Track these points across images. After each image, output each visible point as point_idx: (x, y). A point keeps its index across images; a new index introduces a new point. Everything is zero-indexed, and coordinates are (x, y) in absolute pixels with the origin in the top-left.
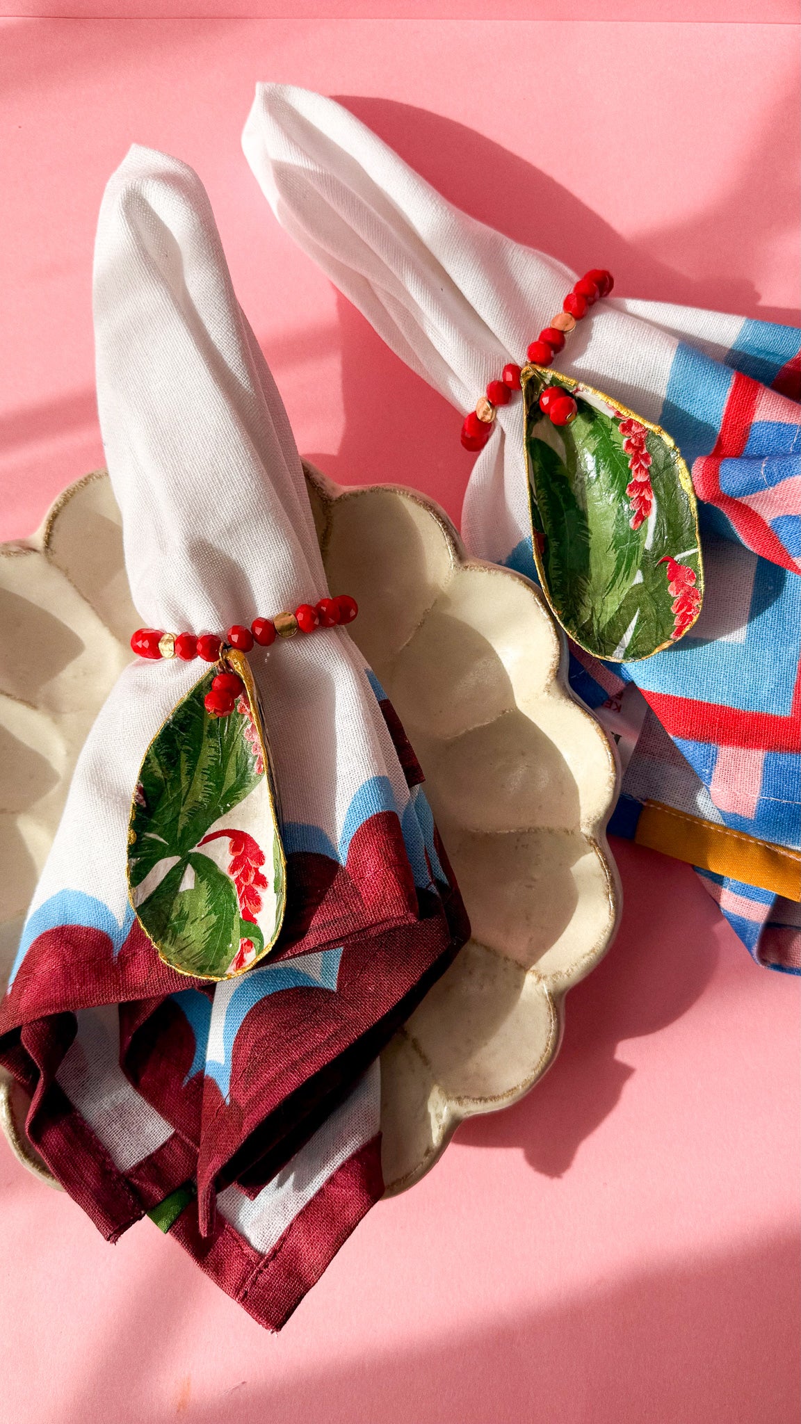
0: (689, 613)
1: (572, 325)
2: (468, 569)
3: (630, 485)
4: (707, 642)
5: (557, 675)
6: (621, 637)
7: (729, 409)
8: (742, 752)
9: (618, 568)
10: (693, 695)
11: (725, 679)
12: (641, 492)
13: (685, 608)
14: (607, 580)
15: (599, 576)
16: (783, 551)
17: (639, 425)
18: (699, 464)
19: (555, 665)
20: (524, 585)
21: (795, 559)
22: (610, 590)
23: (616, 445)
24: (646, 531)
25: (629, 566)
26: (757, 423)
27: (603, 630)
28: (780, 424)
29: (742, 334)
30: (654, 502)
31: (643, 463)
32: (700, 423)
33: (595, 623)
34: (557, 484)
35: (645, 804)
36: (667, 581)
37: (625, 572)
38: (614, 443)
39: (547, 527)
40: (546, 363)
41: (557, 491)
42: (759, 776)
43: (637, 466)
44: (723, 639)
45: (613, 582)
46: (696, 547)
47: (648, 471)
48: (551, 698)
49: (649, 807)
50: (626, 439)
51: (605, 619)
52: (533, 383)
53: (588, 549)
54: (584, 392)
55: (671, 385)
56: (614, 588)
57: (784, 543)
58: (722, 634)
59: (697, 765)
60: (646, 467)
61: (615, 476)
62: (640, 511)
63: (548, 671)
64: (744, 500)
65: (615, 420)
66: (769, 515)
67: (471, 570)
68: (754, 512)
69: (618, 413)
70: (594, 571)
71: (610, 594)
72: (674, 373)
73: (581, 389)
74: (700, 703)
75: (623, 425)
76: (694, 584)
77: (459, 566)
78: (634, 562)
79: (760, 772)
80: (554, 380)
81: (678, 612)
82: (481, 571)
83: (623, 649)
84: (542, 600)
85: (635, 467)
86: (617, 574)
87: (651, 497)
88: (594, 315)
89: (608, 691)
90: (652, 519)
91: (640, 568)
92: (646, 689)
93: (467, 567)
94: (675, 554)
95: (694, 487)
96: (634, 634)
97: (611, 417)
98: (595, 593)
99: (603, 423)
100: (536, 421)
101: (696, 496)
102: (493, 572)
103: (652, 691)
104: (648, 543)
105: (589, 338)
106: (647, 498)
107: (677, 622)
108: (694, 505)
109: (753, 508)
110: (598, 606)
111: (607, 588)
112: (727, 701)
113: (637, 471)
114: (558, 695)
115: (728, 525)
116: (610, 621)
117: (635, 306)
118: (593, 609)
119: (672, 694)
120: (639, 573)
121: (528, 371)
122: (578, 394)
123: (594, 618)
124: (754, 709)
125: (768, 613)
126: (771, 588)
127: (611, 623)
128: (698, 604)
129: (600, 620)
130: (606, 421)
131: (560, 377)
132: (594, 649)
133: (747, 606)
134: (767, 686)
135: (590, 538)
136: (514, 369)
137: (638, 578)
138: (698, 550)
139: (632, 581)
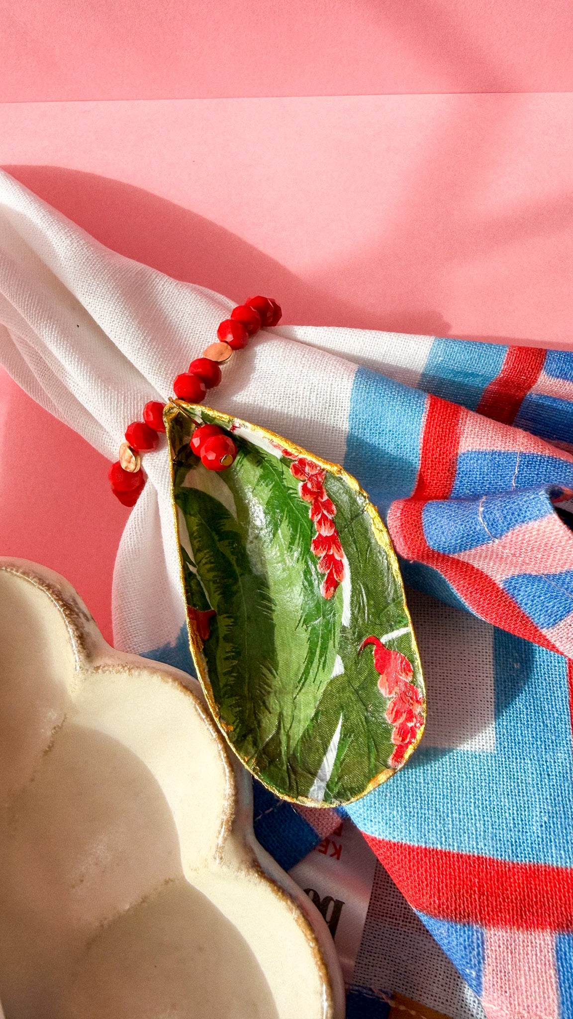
0: (410, 725)
1: (228, 356)
2: (100, 671)
3: (314, 541)
4: (444, 752)
5: (234, 827)
6: (320, 761)
7: (426, 441)
8: (520, 936)
9: (312, 652)
10: (434, 842)
11: (477, 811)
12: (329, 549)
13: (404, 716)
14: (299, 669)
15: (288, 664)
16: (525, 620)
17: (313, 466)
18: (394, 512)
19: (228, 812)
20: (180, 688)
21: (544, 631)
22: (303, 685)
23: (291, 491)
24: (341, 601)
25: (324, 649)
26: (464, 454)
27: (295, 750)
28: (493, 453)
29: (433, 355)
30: (345, 561)
31: (325, 512)
32: (395, 459)
33: (284, 739)
34: (226, 542)
35: (392, 1003)
36: (376, 672)
37: (321, 657)
38: (289, 488)
39: (213, 600)
40: (197, 398)
41: (227, 552)
42: (553, 980)
43: (319, 516)
44: (466, 747)
45: (306, 672)
46: (406, 625)
47: (332, 523)
48: (225, 868)
49: (398, 1011)
50: (301, 484)
51: (298, 731)
52: (181, 423)
53: (272, 626)
54: (242, 428)
55: (354, 415)
56: (308, 681)
57: (526, 609)
58: (462, 739)
60: (330, 517)
61: (295, 530)
62: (331, 574)
63: (219, 822)
64: (463, 557)
65: (283, 460)
66: (499, 576)
67: (104, 672)
68: (478, 570)
69: (286, 452)
70: (281, 657)
71: (303, 691)
72: (354, 401)
73: (237, 425)
74: (447, 854)
75: (294, 466)
76: (410, 679)
77: (87, 666)
78: (331, 642)
79: (552, 972)
80: (204, 416)
81: (394, 722)
82: (118, 672)
83: (324, 784)
84: (206, 710)
85: (317, 518)
86: (310, 661)
87: (342, 557)
88: (256, 344)
89: (318, 831)
90: (346, 585)
91: (339, 653)
92: (369, 833)
93: (98, 668)
94: (382, 635)
95: (392, 541)
96: (338, 756)
97: (279, 457)
98: (282, 691)
99: (272, 466)
100: (189, 467)
101: (396, 553)
102: (136, 673)
103: (377, 836)
104: (346, 617)
105: (252, 369)
106: (337, 557)
107: (394, 739)
108: (395, 566)
109: (476, 566)
110: (287, 711)
111: (299, 682)
112: (487, 850)
113: (319, 522)
114: (235, 863)
115: (447, 589)
116: (304, 735)
117: (303, 332)
118: (281, 715)
119: (406, 841)
120: (338, 660)
121: (172, 408)
122: (237, 432)
123: (282, 731)
124: (524, 860)
125: (520, 703)
126: (517, 666)
127: (306, 738)
128: (419, 709)
129: (291, 734)
130: (274, 462)
131: (212, 413)
132: (281, 786)
133: (491, 695)
134: (537, 819)
135: (274, 611)
136: (156, 408)
137: (338, 667)
138: (410, 629)
139: (330, 671)
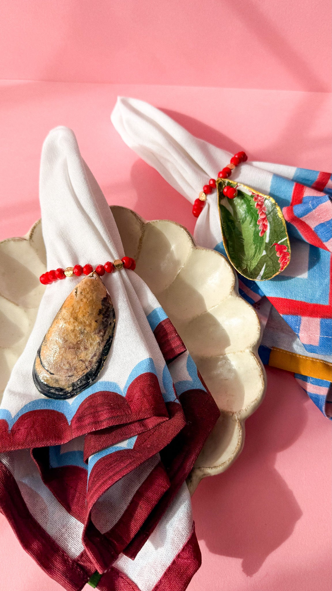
0: (285, 261)
1: (234, 167)
2: (198, 249)
3: (258, 220)
4: (293, 278)
5: (234, 288)
6: (259, 273)
7: (294, 194)
8: (311, 319)
9: (256, 251)
10: (289, 297)
11: (301, 291)
12: (263, 222)
14: (252, 255)
15: (248, 254)
16: (319, 240)
17: (261, 196)
18: (285, 209)
19: (233, 284)
20: (220, 255)
21: (324, 243)
22: (253, 258)
23: (252, 206)
24: (266, 236)
25: (260, 249)
26: (305, 197)
27: (252, 271)
28: (313, 197)
29: (296, 173)
30: (268, 225)
32: (284, 200)
33: (248, 269)
34: (230, 223)
35: (272, 349)
36: (276, 252)
37: (259, 252)
38: (252, 205)
39: (227, 237)
40: (225, 178)
41: (230, 225)
42: (319, 328)
43: (261, 212)
44: (299, 277)
45: (254, 256)
46: (286, 237)
47: (265, 214)
48: (232, 297)
49: (274, 350)
50: (256, 203)
51: (252, 268)
52: (220, 184)
53: (243, 246)
54: (240, 186)
55: (272, 187)
56: (254, 258)
57: (320, 237)
58: (298, 275)
59: (293, 325)
60: (264, 212)
61: (252, 218)
62: (263, 229)
63: (231, 287)
64: (303, 219)
65: (252, 196)
66: (313, 225)
67: (199, 249)
68: (307, 225)
69: (253, 193)
70: (246, 253)
71: (254, 259)
72: (272, 182)
73: (239, 185)
74: (292, 300)
75: (255, 198)
76: (286, 251)
77: (194, 247)
78: (262, 248)
79: (319, 326)
80: (229, 183)
81: (281, 262)
82: (203, 249)
83: (261, 277)
84: (227, 260)
86: (255, 253)
87: (267, 223)
88: (241, 165)
89: (254, 300)
90: (268, 232)
91: (265, 249)
92: (270, 296)
93: (197, 248)
94: (278, 242)
95: (283, 216)
96: (264, 272)
97: (250, 195)
98: (247, 260)
99: (247, 199)
100: (222, 199)
101: (284, 219)
102: (208, 250)
103: (272, 296)
104: (267, 240)
105: (240, 173)
106: (266, 224)
107: (281, 265)
108: (284, 222)
109: (306, 223)
110: (249, 264)
111: (252, 258)
112: (303, 300)
113: (261, 214)
114: (235, 296)
115: (297, 232)
116: (254, 268)
117: (255, 163)
118: (247, 265)
119: (281, 297)
120: (264, 251)
121: (219, 180)
122: (237, 188)
123: (248, 268)
124: (314, 302)
125: (315, 268)
126: (315, 259)
127: (255, 269)
128: (289, 257)
129: (250, 268)
130: (248, 197)
131: (231, 182)
132: (249, 277)
133: (307, 265)
134: (318, 294)
135: (244, 242)
136: (214, 181)
137: (264, 253)
138: (287, 238)
139: (262, 254)
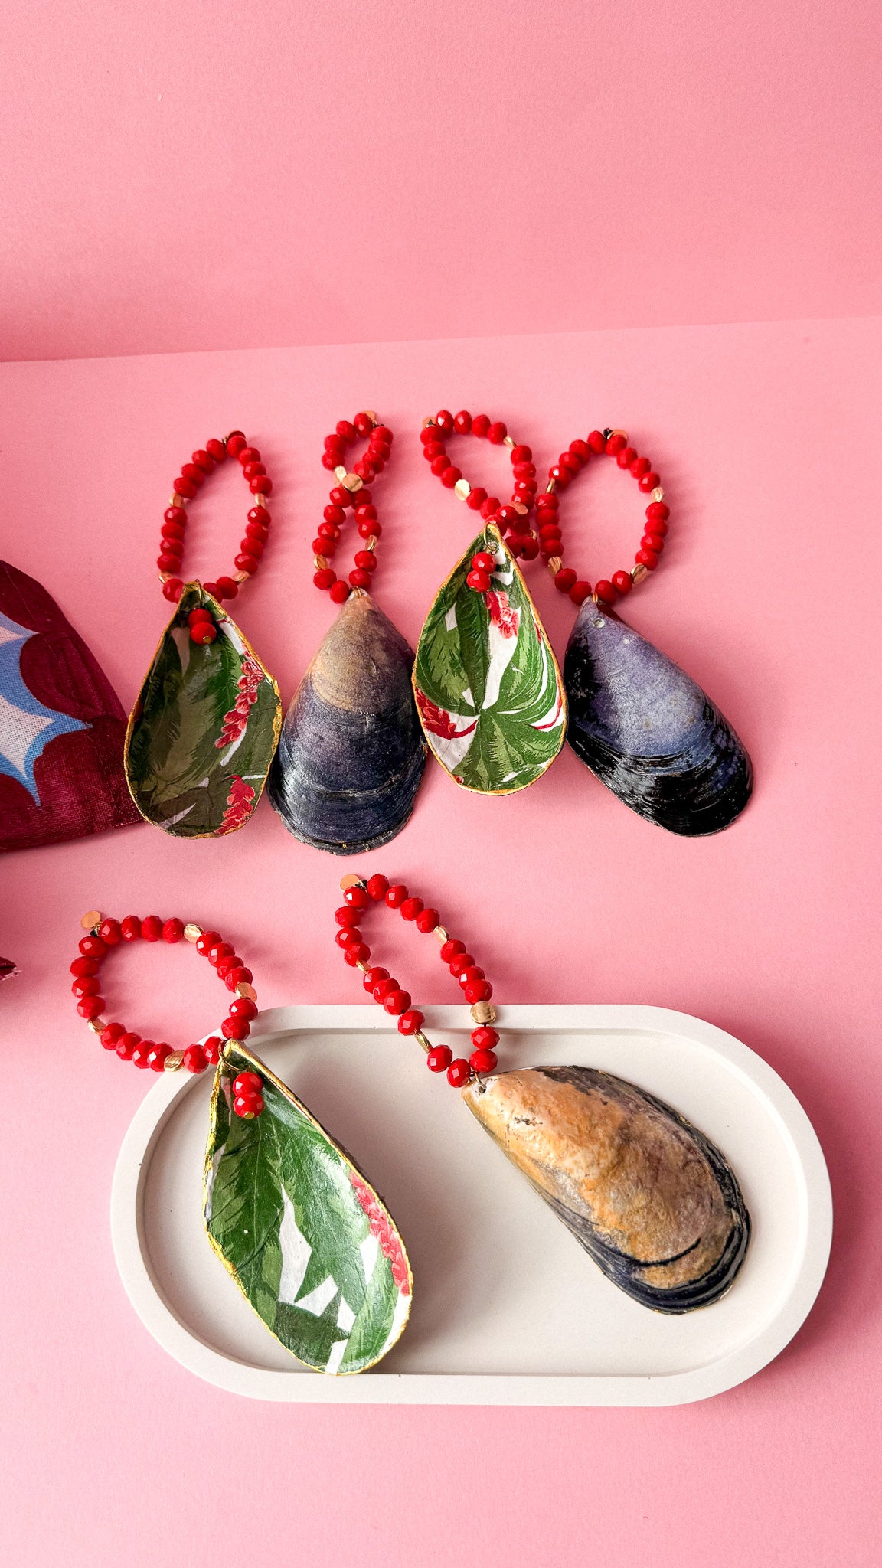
0: (236, 820)
3: (229, 713)
6: (172, 816)
9: (190, 770)
12: (236, 722)
13: (236, 816)
14: (176, 774)
15: (171, 768)
22: (176, 782)
23: (232, 678)
24: (227, 752)
25: (200, 772)
30: (244, 732)
31: (249, 699)
34: (169, 684)
36: (229, 792)
37: (195, 774)
39: (147, 709)
45: (182, 777)
46: (264, 774)
47: (250, 707)
50: (243, 676)
51: (164, 798)
52: (192, 596)
53: (171, 746)
54: (228, 624)
56: (180, 782)
60: (250, 703)
61: (219, 703)
62: (229, 735)
65: (241, 657)
69: (247, 653)
70: (168, 763)
71: (176, 784)
73: (227, 622)
75: (246, 664)
76: (250, 800)
78: (206, 770)
80: (210, 604)
81: (228, 816)
83: (170, 824)
85: (240, 701)
86: (187, 773)
87: (243, 728)
90: (236, 745)
91: (209, 777)
94: (244, 775)
96: (184, 819)
97: (240, 654)
98: (160, 778)
99: (230, 657)
100: (179, 625)
104: (225, 761)
106: (239, 727)
108: (276, 743)
110: (160, 787)
111: (174, 779)
113: (240, 704)
116: (166, 801)
118: (156, 787)
120: (207, 780)
122: (222, 625)
123: (155, 793)
127: (167, 803)
129: (159, 797)
130: (234, 656)
131: (215, 604)
132: (147, 811)
135: (176, 739)
137: (205, 783)
138: (265, 776)
139: (198, 783)
